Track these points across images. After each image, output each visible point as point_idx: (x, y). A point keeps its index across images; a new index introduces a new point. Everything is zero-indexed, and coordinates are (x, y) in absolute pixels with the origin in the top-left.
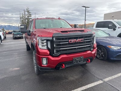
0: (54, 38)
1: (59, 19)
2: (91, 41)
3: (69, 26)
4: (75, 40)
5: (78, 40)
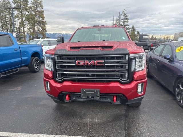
0: (56, 56)
2: (124, 65)
3: (124, 38)
4: (87, 61)
5: (93, 61)
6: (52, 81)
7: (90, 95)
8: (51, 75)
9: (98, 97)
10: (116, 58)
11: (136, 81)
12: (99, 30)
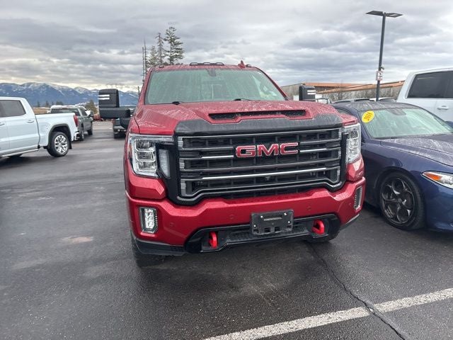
0: (180, 138)
1: (242, 66)
2: (333, 151)
3: (275, 95)
4: (261, 147)
5: (274, 146)
6: (166, 206)
7: (273, 226)
8: (161, 190)
9: (289, 227)
10: (318, 137)
11: (353, 182)
12: (213, 74)
